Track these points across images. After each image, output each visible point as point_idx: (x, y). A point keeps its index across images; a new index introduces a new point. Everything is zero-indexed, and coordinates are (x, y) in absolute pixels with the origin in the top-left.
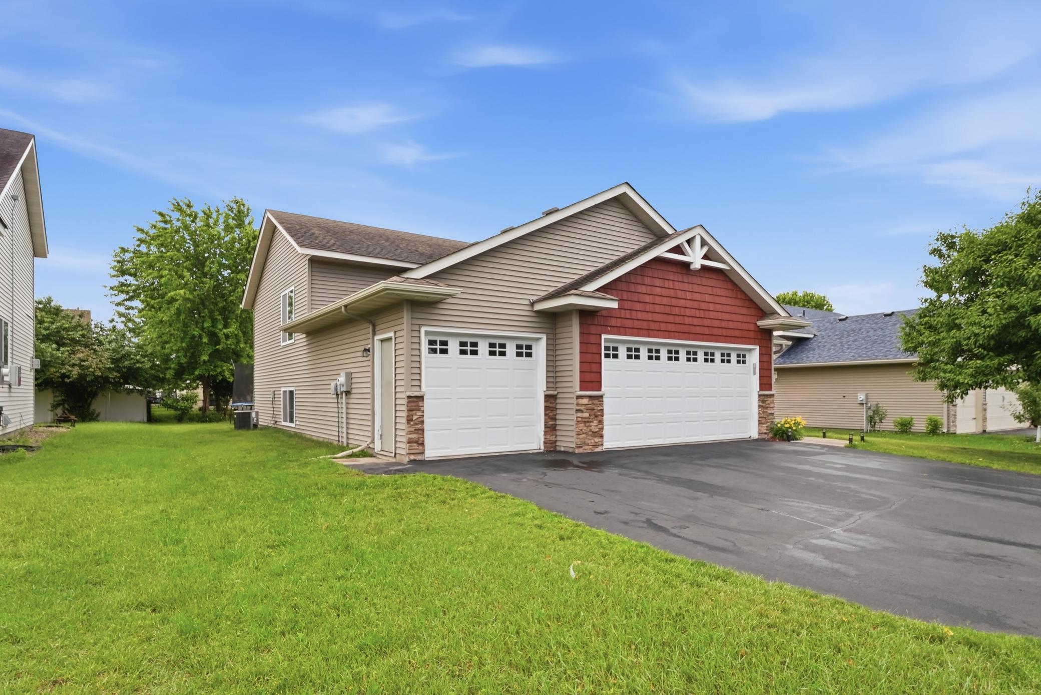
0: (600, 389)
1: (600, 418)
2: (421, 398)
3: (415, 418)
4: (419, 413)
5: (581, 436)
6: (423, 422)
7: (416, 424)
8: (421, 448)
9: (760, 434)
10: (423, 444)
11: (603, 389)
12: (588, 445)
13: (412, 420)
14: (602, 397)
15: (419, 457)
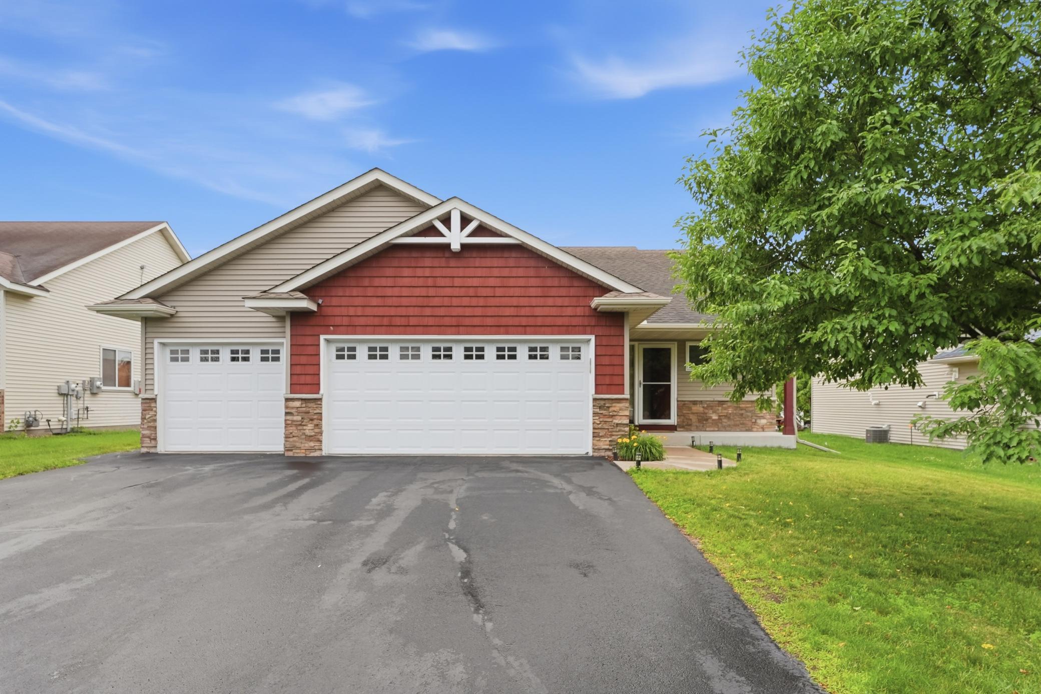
0: (318, 393)
1: (316, 422)
2: (154, 400)
3: (147, 417)
4: (152, 413)
5: (291, 440)
6: (155, 421)
7: (149, 422)
8: (153, 442)
9: (594, 450)
10: (155, 439)
11: (322, 392)
12: (300, 448)
13: (145, 419)
14: (320, 399)
15: (152, 450)
